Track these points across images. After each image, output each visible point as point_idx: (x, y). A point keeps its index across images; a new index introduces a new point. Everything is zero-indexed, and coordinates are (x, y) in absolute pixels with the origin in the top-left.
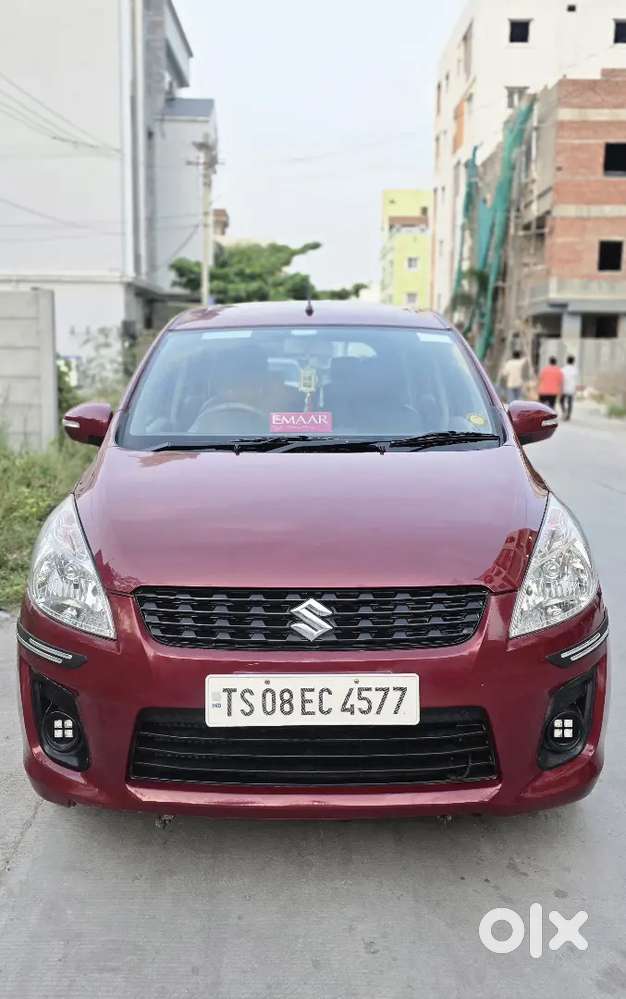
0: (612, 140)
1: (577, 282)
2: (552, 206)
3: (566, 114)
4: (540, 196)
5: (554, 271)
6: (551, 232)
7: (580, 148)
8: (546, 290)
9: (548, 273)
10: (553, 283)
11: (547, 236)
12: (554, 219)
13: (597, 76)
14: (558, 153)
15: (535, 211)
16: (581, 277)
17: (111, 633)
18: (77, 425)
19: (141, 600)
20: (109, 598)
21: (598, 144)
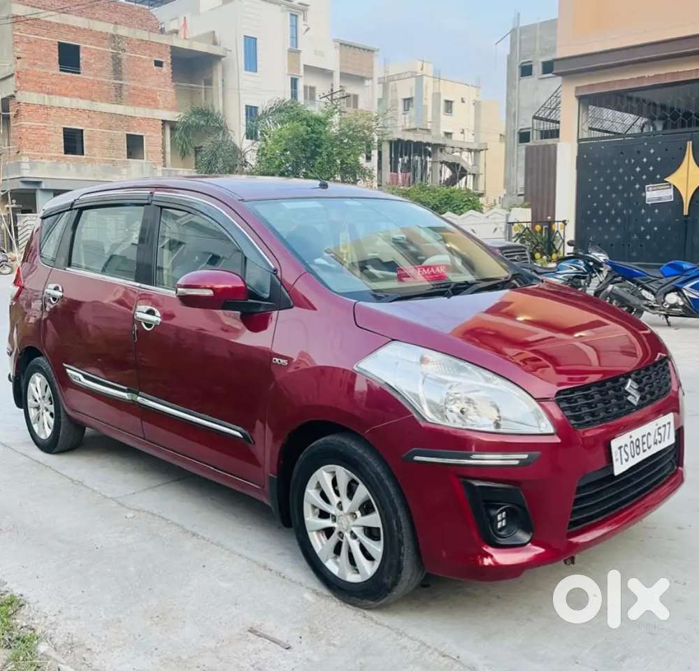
0: (64, 41)
2: (16, 91)
3: (19, 9)
4: (4, 80)
5: (25, 151)
6: (17, 115)
7: (36, 42)
9: (18, 153)
10: (25, 163)
11: (12, 119)
12: (18, 103)
16: (51, 158)
17: (551, 430)
18: (209, 293)
19: (558, 402)
20: (541, 405)
21: (51, 41)
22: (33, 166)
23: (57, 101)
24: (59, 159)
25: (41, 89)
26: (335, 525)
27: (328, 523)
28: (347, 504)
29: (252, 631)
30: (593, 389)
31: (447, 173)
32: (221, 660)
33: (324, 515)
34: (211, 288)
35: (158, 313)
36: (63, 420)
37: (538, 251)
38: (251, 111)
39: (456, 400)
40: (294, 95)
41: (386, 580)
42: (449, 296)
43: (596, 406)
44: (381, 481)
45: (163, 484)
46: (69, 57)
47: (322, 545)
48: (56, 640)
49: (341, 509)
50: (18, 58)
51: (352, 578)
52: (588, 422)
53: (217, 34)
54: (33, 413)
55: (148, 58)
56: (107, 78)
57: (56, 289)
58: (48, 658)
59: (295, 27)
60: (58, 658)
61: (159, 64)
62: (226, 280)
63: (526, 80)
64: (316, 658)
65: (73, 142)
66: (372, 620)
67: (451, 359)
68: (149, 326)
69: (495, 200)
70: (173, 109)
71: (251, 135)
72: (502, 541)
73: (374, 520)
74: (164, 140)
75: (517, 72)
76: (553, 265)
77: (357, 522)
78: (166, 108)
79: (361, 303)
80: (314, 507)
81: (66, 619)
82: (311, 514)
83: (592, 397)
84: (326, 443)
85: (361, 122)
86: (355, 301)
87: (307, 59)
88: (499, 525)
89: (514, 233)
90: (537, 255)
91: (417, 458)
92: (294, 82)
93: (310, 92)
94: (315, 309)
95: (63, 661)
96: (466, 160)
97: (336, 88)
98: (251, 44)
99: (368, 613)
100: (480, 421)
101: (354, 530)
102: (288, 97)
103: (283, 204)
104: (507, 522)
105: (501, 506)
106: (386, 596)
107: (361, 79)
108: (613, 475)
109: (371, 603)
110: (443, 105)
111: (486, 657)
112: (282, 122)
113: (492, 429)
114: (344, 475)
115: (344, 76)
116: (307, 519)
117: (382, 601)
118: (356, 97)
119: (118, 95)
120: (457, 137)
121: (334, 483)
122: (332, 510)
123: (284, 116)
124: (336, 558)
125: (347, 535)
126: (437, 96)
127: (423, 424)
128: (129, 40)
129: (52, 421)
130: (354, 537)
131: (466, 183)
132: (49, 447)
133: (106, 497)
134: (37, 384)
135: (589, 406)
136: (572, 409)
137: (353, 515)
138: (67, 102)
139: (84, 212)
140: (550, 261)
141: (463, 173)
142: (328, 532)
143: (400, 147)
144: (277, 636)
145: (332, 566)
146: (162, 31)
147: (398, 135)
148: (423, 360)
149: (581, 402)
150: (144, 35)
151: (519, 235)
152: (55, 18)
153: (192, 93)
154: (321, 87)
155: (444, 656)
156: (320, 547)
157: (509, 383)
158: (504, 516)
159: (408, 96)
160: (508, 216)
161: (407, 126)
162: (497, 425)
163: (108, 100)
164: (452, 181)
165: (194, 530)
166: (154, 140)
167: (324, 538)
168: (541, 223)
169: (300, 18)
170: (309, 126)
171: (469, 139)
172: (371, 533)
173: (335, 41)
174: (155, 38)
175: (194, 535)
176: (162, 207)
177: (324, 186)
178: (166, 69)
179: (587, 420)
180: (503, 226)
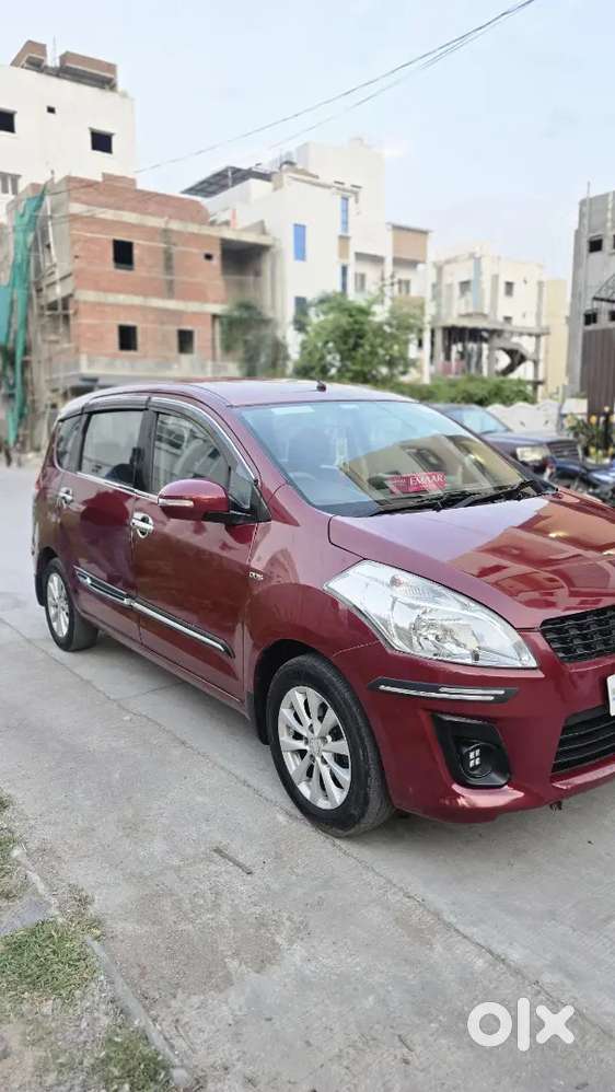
0: (118, 238)
1: (104, 360)
2: (74, 290)
3: (76, 208)
4: (63, 279)
5: (83, 349)
6: (76, 313)
7: (91, 240)
8: (77, 365)
9: (77, 350)
10: (84, 360)
11: (72, 318)
12: (77, 302)
13: (100, 179)
14: (74, 243)
15: (59, 292)
16: (106, 355)
17: (533, 663)
18: (189, 504)
19: (544, 633)
20: (522, 636)
21: (107, 239)
22: (91, 363)
23: (112, 298)
24: (114, 356)
25: (97, 287)
26: (307, 748)
27: (300, 745)
28: (318, 726)
29: (218, 851)
30: (589, 619)
31: (504, 360)
32: (182, 879)
33: (297, 736)
34: (191, 499)
35: (151, 521)
36: (76, 620)
37: (593, 445)
38: (301, 303)
39: (431, 626)
40: (344, 285)
41: (353, 811)
42: (438, 509)
43: (592, 638)
44: (350, 708)
45: (161, 689)
46: (123, 254)
47: (296, 765)
48: (30, 845)
49: (312, 732)
50: (77, 257)
51: (323, 804)
52: (600, 651)
53: (266, 224)
54: (52, 611)
55: (198, 252)
56: (159, 273)
57: (67, 493)
58: (19, 864)
59: (345, 211)
60: (29, 863)
61: (208, 257)
62: (211, 491)
63: (596, 256)
64: (276, 887)
65: (127, 338)
66: (341, 849)
67: (425, 581)
68: (143, 534)
69: (558, 388)
70: (223, 302)
71: (300, 326)
72: (473, 781)
73: (342, 747)
74: (213, 334)
75: (585, 246)
76: (607, 461)
77: (327, 747)
78: (215, 302)
79: (339, 518)
80: (288, 727)
81: (45, 823)
82: (285, 733)
83: (588, 627)
84: (298, 663)
85: (405, 310)
86: (330, 515)
87: (356, 246)
88: (472, 764)
89: (567, 425)
90: (592, 450)
91: (382, 687)
92: (344, 270)
93: (361, 278)
94: (298, 525)
95: (32, 868)
96: (527, 345)
97: (388, 275)
98: (300, 231)
99: (338, 842)
100: (458, 653)
101: (324, 754)
102: (339, 289)
103: (273, 410)
104: (481, 761)
105: (473, 744)
106: (353, 826)
107: (413, 264)
108: (609, 713)
109: (340, 831)
110: (502, 288)
111: (454, 904)
112: (325, 313)
113: (469, 661)
114: (315, 698)
115: (397, 262)
116: (281, 739)
117: (352, 831)
118: (408, 283)
119: (170, 290)
120: (517, 322)
121: (306, 703)
122: (304, 732)
123: (325, 307)
124: (309, 781)
125: (318, 759)
126: (496, 278)
127: (389, 651)
128: (179, 233)
129: (67, 620)
130: (325, 762)
131: (525, 372)
132: (66, 644)
133: (108, 698)
134: (55, 584)
135: (584, 637)
136: (563, 641)
137: (324, 739)
138: (122, 298)
139: (94, 416)
140: (605, 456)
141: (523, 359)
142: (302, 753)
143: (454, 334)
144: (241, 859)
145: (304, 789)
146: (213, 223)
147: (453, 320)
148: (394, 582)
149: (573, 632)
150: (193, 228)
151: (573, 428)
152: (109, 214)
153: (241, 286)
154: (372, 274)
155: (409, 897)
156: (294, 768)
157: (487, 611)
158: (477, 754)
159: (465, 279)
160: (560, 408)
161: (463, 312)
162: (476, 657)
163: (159, 295)
164: (510, 369)
165: (184, 738)
166: (204, 336)
167: (298, 760)
168: (599, 415)
169: (352, 200)
170: (351, 316)
171: (530, 323)
172: (340, 760)
173: (388, 223)
174: (206, 231)
175: (183, 743)
176: (158, 413)
177: (322, 388)
178: (216, 262)
179: (598, 649)
180: (555, 417)
